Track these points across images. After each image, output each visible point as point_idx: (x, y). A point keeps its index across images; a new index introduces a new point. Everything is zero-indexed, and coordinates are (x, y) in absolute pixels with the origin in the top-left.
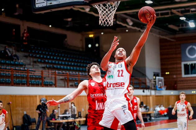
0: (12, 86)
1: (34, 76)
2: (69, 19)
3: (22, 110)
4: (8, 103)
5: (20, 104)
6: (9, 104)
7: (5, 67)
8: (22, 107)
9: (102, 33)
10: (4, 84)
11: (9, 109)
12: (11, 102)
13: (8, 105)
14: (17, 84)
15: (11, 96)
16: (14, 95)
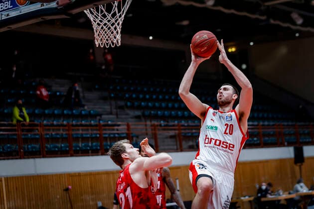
0: (72, 156)
1: (117, 135)
2: (185, 23)
3: (93, 200)
4: (64, 188)
5: (90, 190)
6: (67, 190)
7: (60, 122)
8: (92, 194)
9: (252, 44)
10: (57, 154)
11: (68, 199)
12: (70, 187)
13: (65, 192)
14: (84, 152)
15: (71, 176)
16: (75, 173)
